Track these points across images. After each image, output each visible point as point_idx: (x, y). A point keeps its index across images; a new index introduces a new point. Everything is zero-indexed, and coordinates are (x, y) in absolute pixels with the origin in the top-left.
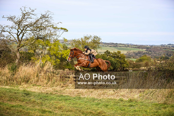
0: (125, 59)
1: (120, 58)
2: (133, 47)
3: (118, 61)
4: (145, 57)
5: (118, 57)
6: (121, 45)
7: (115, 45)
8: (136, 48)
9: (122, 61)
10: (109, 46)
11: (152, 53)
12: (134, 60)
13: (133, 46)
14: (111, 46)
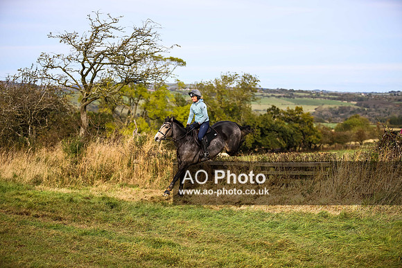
0: (312, 124)
1: (301, 122)
2: (329, 98)
3: (297, 128)
4: (355, 119)
5: (297, 120)
6: (303, 94)
7: (289, 94)
8: (335, 99)
9: (306, 129)
10: (276, 97)
11: (370, 111)
12: (332, 126)
13: (328, 96)
14: (279, 97)
